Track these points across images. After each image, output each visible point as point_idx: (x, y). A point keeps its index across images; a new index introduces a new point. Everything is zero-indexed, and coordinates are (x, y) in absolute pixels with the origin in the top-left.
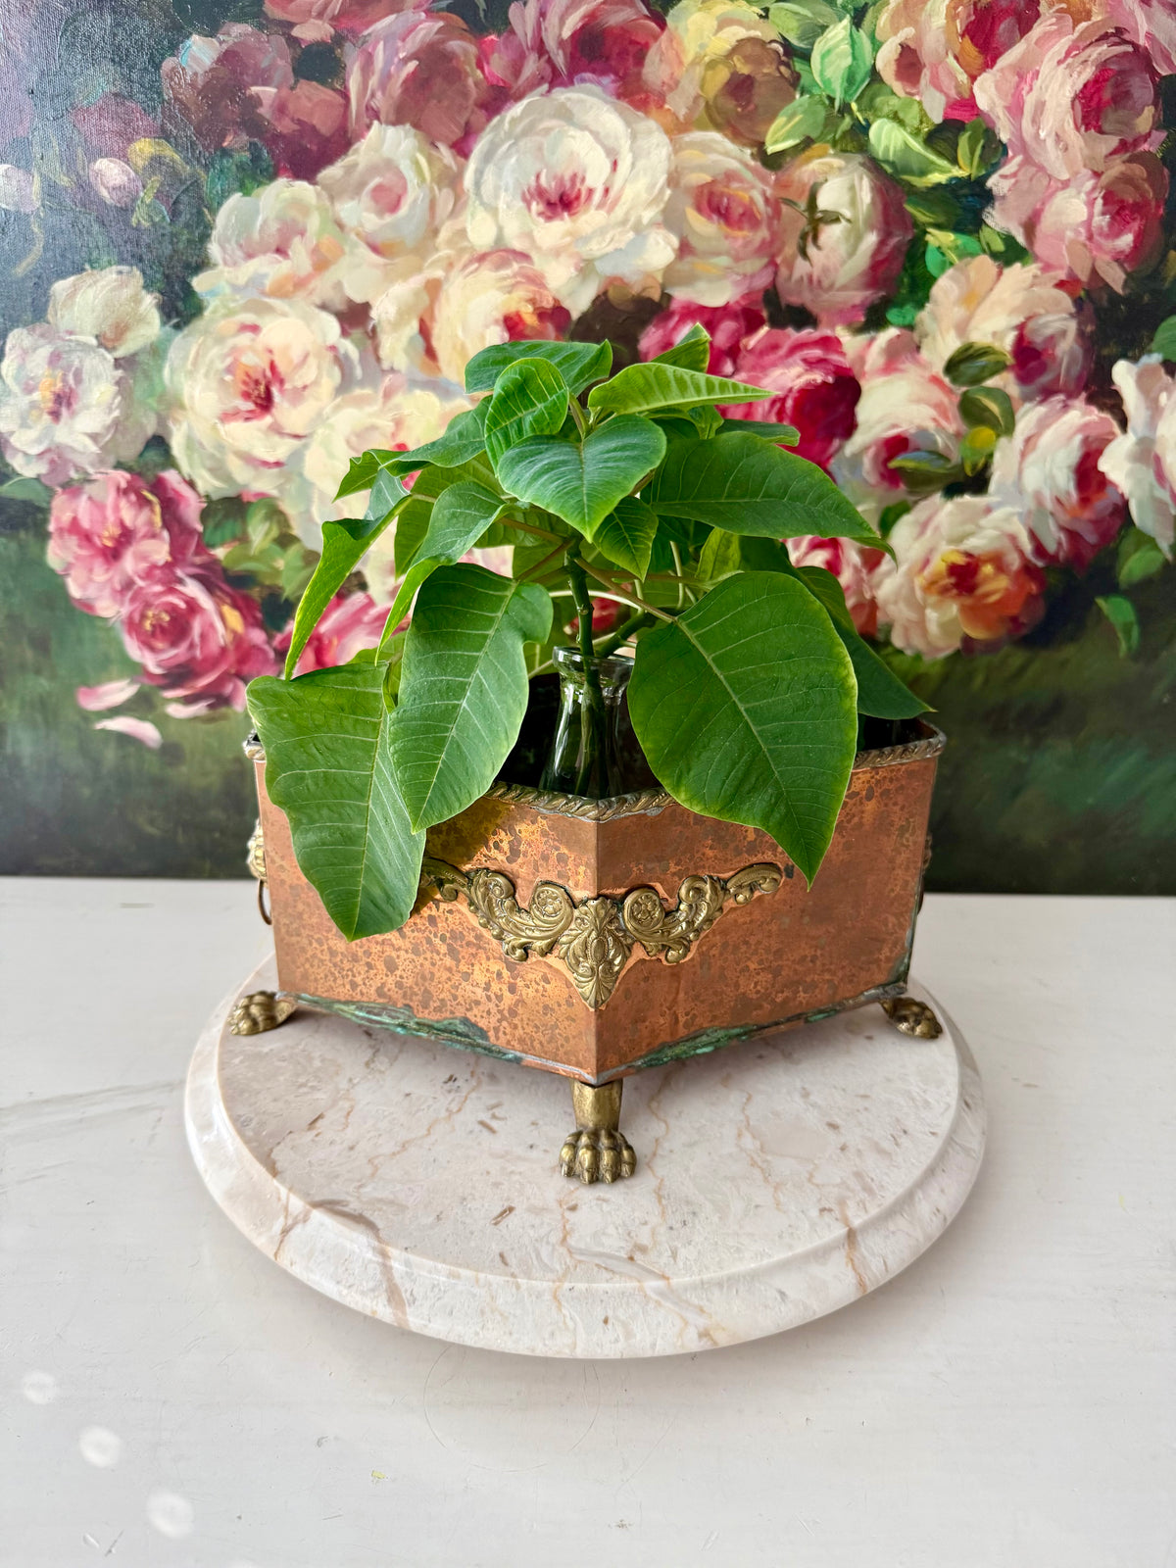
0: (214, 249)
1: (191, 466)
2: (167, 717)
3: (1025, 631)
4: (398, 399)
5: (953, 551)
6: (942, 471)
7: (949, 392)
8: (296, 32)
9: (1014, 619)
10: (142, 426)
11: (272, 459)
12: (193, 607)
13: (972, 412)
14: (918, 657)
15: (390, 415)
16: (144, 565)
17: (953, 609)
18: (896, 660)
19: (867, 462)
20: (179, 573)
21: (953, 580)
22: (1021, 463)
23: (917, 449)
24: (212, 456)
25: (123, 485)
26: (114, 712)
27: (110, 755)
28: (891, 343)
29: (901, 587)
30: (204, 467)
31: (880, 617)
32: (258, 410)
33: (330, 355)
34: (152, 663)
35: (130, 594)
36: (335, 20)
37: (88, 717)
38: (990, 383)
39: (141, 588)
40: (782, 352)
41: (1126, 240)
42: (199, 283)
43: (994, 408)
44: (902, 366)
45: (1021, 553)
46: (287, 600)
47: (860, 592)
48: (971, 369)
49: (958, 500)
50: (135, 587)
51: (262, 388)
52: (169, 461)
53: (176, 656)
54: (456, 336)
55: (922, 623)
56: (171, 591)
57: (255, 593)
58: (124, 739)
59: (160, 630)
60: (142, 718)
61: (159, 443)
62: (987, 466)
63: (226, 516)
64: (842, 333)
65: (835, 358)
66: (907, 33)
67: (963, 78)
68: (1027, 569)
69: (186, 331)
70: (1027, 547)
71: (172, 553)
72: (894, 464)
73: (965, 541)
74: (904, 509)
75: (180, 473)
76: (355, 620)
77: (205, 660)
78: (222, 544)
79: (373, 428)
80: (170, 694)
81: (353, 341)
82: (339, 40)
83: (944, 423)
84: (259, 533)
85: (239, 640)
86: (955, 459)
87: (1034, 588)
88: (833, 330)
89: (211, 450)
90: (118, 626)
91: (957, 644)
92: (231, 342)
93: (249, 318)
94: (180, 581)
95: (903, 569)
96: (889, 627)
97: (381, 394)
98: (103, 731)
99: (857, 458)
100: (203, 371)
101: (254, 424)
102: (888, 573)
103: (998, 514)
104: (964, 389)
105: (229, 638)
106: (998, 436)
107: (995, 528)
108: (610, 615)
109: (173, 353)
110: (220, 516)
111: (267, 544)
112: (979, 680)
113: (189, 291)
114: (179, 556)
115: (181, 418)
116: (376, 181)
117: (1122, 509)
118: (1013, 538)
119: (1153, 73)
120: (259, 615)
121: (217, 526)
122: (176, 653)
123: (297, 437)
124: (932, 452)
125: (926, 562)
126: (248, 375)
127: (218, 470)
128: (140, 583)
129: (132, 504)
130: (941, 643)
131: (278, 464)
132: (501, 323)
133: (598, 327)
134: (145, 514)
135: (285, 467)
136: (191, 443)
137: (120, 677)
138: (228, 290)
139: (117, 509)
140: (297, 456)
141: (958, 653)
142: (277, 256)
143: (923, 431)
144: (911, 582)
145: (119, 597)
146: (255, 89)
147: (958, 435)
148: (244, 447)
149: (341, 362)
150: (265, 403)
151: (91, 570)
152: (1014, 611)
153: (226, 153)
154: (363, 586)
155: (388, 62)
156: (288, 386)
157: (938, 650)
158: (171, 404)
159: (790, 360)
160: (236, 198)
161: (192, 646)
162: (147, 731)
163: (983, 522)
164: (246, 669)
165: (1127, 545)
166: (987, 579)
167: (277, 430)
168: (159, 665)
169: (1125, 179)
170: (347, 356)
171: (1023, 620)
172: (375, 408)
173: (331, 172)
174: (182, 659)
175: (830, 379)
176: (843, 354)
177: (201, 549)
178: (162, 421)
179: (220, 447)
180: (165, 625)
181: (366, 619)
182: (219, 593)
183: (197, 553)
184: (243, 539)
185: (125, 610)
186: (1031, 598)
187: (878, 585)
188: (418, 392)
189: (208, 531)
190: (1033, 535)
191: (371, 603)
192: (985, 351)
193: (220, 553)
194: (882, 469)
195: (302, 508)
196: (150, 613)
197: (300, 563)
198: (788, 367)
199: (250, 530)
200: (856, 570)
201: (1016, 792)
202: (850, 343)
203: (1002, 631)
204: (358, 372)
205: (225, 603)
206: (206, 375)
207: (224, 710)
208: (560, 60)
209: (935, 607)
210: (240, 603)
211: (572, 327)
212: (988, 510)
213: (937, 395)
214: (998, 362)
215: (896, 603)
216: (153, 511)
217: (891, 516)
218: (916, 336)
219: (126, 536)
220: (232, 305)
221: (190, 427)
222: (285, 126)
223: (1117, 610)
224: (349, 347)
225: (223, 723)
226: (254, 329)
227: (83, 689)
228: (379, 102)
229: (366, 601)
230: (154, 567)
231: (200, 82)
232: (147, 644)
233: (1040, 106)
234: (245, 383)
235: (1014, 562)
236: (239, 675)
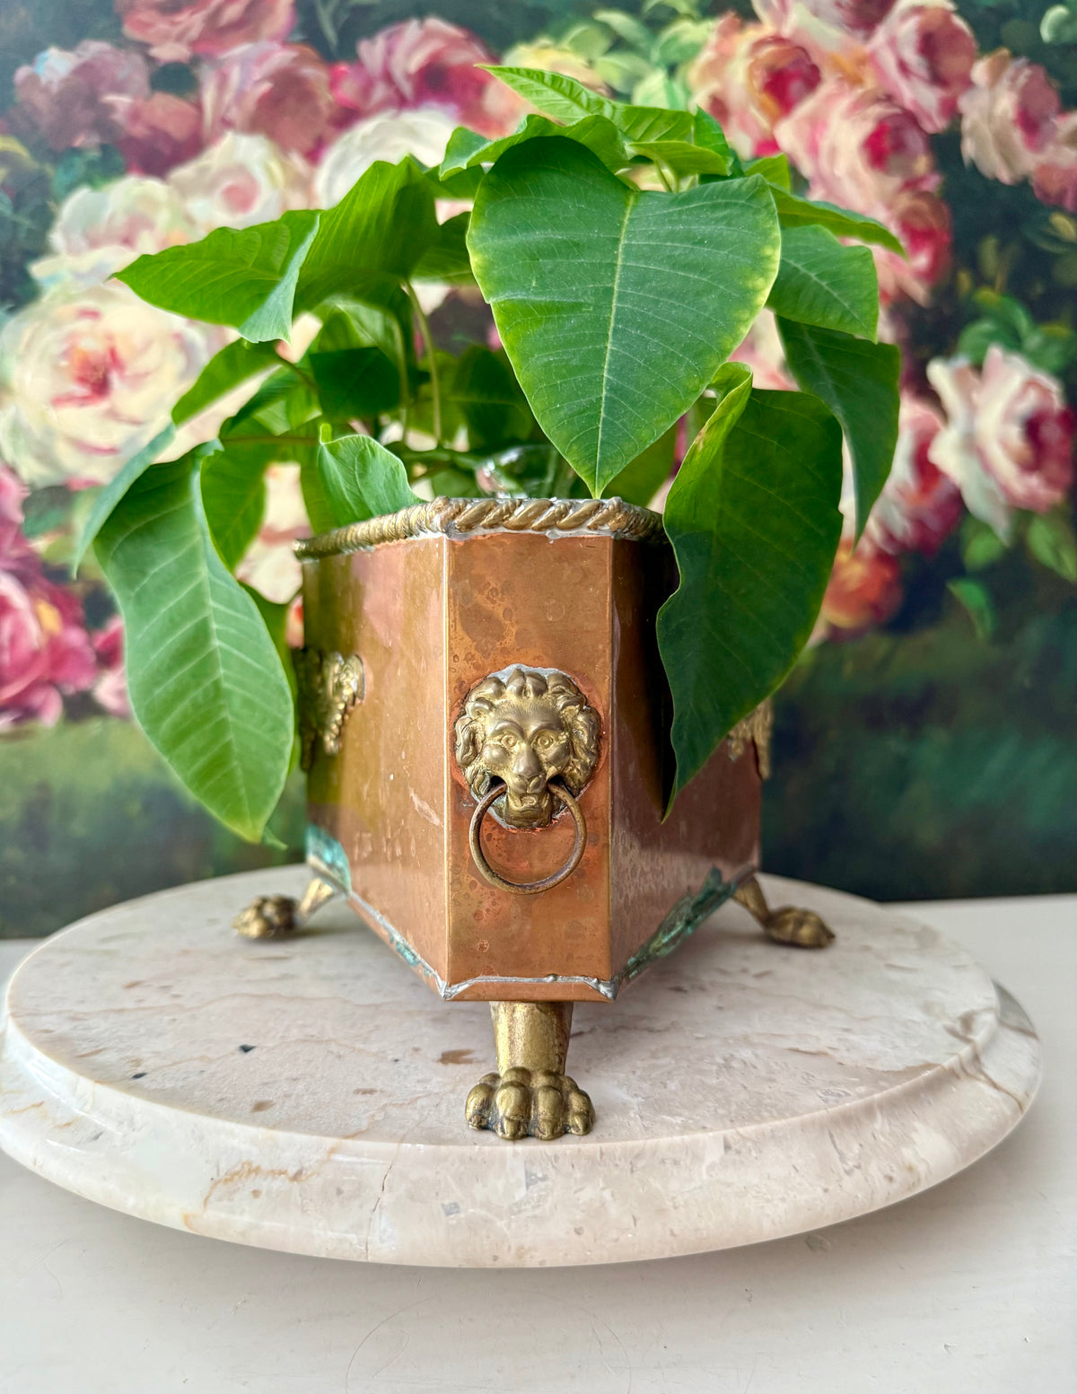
0: (57, 238)
1: (16, 453)
3: (886, 617)
8: (154, 52)
9: (874, 606)
11: (106, 446)
12: (5, 605)
24: (39, 443)
30: (29, 451)
32: (93, 395)
33: (174, 342)
36: (193, 44)
41: (922, 260)
42: (38, 270)
51: (99, 373)
57: (76, 588)
63: (50, 506)
66: (714, 86)
67: (764, 122)
68: (880, 556)
69: (22, 315)
70: (876, 533)
75: (3, 459)
77: (13, 665)
78: (43, 535)
82: (195, 61)
85: (54, 642)
87: (888, 574)
89: (39, 436)
91: (823, 630)
92: (68, 327)
93: (89, 304)
100: (36, 354)
101: (88, 409)
105: (43, 640)
109: (5, 338)
110: (43, 506)
112: (849, 667)
113: (26, 277)
115: (8, 403)
116: (228, 183)
117: (957, 499)
119: (920, 129)
120: (80, 613)
121: (40, 516)
123: (133, 422)
126: (85, 361)
127: (45, 456)
131: (112, 450)
133: (448, 322)
135: (119, 454)
136: (16, 429)
138: (69, 278)
140: (134, 442)
141: (825, 639)
142: (123, 248)
146: (110, 98)
148: (76, 432)
149: (186, 349)
150: (100, 387)
152: (872, 596)
153: (77, 152)
155: (243, 82)
156: (128, 373)
160: (82, 194)
164: (60, 676)
165: (968, 530)
166: (843, 564)
167: (113, 415)
169: (913, 212)
170: (192, 344)
171: (883, 606)
173: (184, 173)
177: (20, 539)
179: (49, 432)
182: (36, 590)
183: (14, 545)
184: (65, 529)
186: (888, 586)
189: (29, 521)
190: (880, 523)
193: (41, 545)
199: (74, 518)
203: (864, 618)
205: (42, 600)
206: (40, 360)
207: (29, 724)
208: (407, 89)
210: (60, 599)
220: (73, 292)
221: (17, 411)
222: (139, 131)
223: (969, 594)
224: (195, 335)
225: (28, 741)
226: (93, 314)
228: (234, 114)
231: (55, 89)
233: (833, 152)
234: (82, 368)
235: (866, 548)
236: (52, 683)
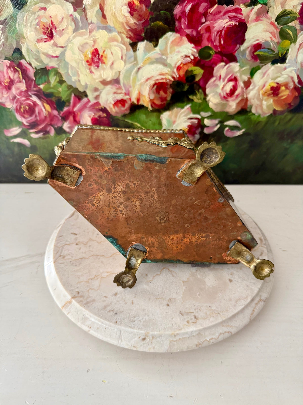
1: (29, 58)
2: (31, 138)
3: (292, 108)
4: (94, 33)
5: (273, 82)
6: (272, 55)
7: (276, 28)
9: (290, 104)
10: (11, 45)
11: (55, 55)
12: (35, 104)
13: (283, 35)
14: (259, 116)
15: (92, 39)
16: (19, 91)
17: (271, 101)
18: (253, 117)
19: (248, 52)
20: (30, 93)
21: (272, 92)
22: (298, 52)
23: (264, 48)
24: (36, 54)
25: (8, 65)
26: (16, 136)
27: (16, 149)
28: (258, 10)
29: (256, 94)
30: (33, 58)
31: (249, 103)
32: (49, 38)
33: (71, 18)
34: (25, 122)
35: (15, 101)
37: (8, 138)
38: (290, 24)
39: (18, 98)
40: (222, 14)
43: (291, 33)
44: (261, 19)
45: (294, 83)
46: (63, 101)
47: (243, 96)
48: (284, 19)
49: (276, 65)
50: (17, 98)
51: (49, 30)
52: (22, 57)
53: (32, 119)
54: (112, 10)
55: (261, 105)
56: (28, 99)
57: (54, 99)
58: (20, 145)
59: (26, 112)
60: (24, 138)
61: (18, 50)
62: (286, 54)
63: (42, 75)
64: (242, 7)
65: (239, 16)
68: (296, 88)
69: (22, 10)
70: (296, 81)
71: (27, 87)
72: (256, 53)
73: (277, 79)
74: (259, 68)
75: (26, 60)
76: (84, 107)
77: (40, 120)
78: (42, 84)
79: (86, 43)
80: (31, 131)
81: (77, 13)
83: (274, 39)
84: (53, 80)
85: (50, 114)
86: (276, 51)
87: (297, 94)
88: (239, 5)
89: (35, 52)
90: (13, 110)
91: (271, 112)
92: (37, 14)
93: (42, 5)
94: (30, 96)
95: (257, 88)
96: (251, 107)
97: (88, 31)
98: (13, 142)
99: (244, 51)
100: (29, 25)
101: (48, 43)
102: (252, 90)
103: (288, 70)
104: (282, 26)
105: (47, 113)
106: (291, 43)
107: (287, 75)
108: (164, 104)
109: (18, 18)
110: (40, 74)
111: (56, 83)
112: (277, 123)
114: (29, 88)
115: (24, 41)
118: (292, 78)
120: (55, 106)
121: (39, 78)
122: (31, 119)
123: (62, 47)
124: (269, 49)
125: (264, 86)
126: (44, 26)
127: (38, 59)
128: (18, 97)
129: (12, 71)
130: (266, 112)
131: (57, 57)
132: (127, 4)
133: (160, 5)
134: (17, 74)
135: (59, 58)
136: (28, 50)
137: (16, 126)
139: (8, 73)
140: (63, 54)
141: (271, 114)
143: (266, 42)
144: (259, 92)
145: (12, 101)
147: (278, 43)
148: (46, 51)
149: (74, 20)
150: (51, 36)
151: (2, 93)
152: (289, 102)
154: (86, 96)
156: (57, 29)
157: (266, 114)
158: (20, 37)
159: (224, 17)
161: (36, 116)
162: (26, 142)
163: (283, 73)
164: (53, 123)
166: (283, 91)
167: (55, 45)
168: (27, 122)
170: (76, 18)
171: (292, 104)
172: (87, 36)
174: (34, 120)
175: (237, 24)
176: (242, 14)
177: (36, 85)
178: (18, 43)
179: (38, 51)
180: (27, 110)
181: (88, 106)
182: (43, 100)
183: (34, 87)
184: (48, 82)
185: (15, 106)
186: (296, 97)
187: (249, 93)
188: (100, 30)
189: (37, 80)
190: (298, 77)
191: (89, 101)
192: (290, 13)
193: (42, 87)
194: (252, 55)
195: (66, 71)
196: (22, 106)
197: (66, 89)
198: (223, 19)
199: (50, 79)
200: (242, 88)
201: (285, 156)
202: (245, 10)
203: (286, 108)
204: (80, 24)
205: (44, 102)
206: (30, 26)
207: (47, 135)
209: (266, 100)
210: (49, 102)
211: (151, 6)
212: (285, 69)
213: (272, 29)
214: (294, 16)
215: (254, 99)
216: (19, 74)
217: (254, 71)
218: (267, 7)
219: (12, 82)
221: (27, 45)
224: (76, 15)
225: (48, 139)
226: (45, 9)
227: (5, 130)
229: (88, 100)
230: (21, 92)
232: (22, 115)
234: (44, 29)
235: (292, 86)
236: (51, 125)
